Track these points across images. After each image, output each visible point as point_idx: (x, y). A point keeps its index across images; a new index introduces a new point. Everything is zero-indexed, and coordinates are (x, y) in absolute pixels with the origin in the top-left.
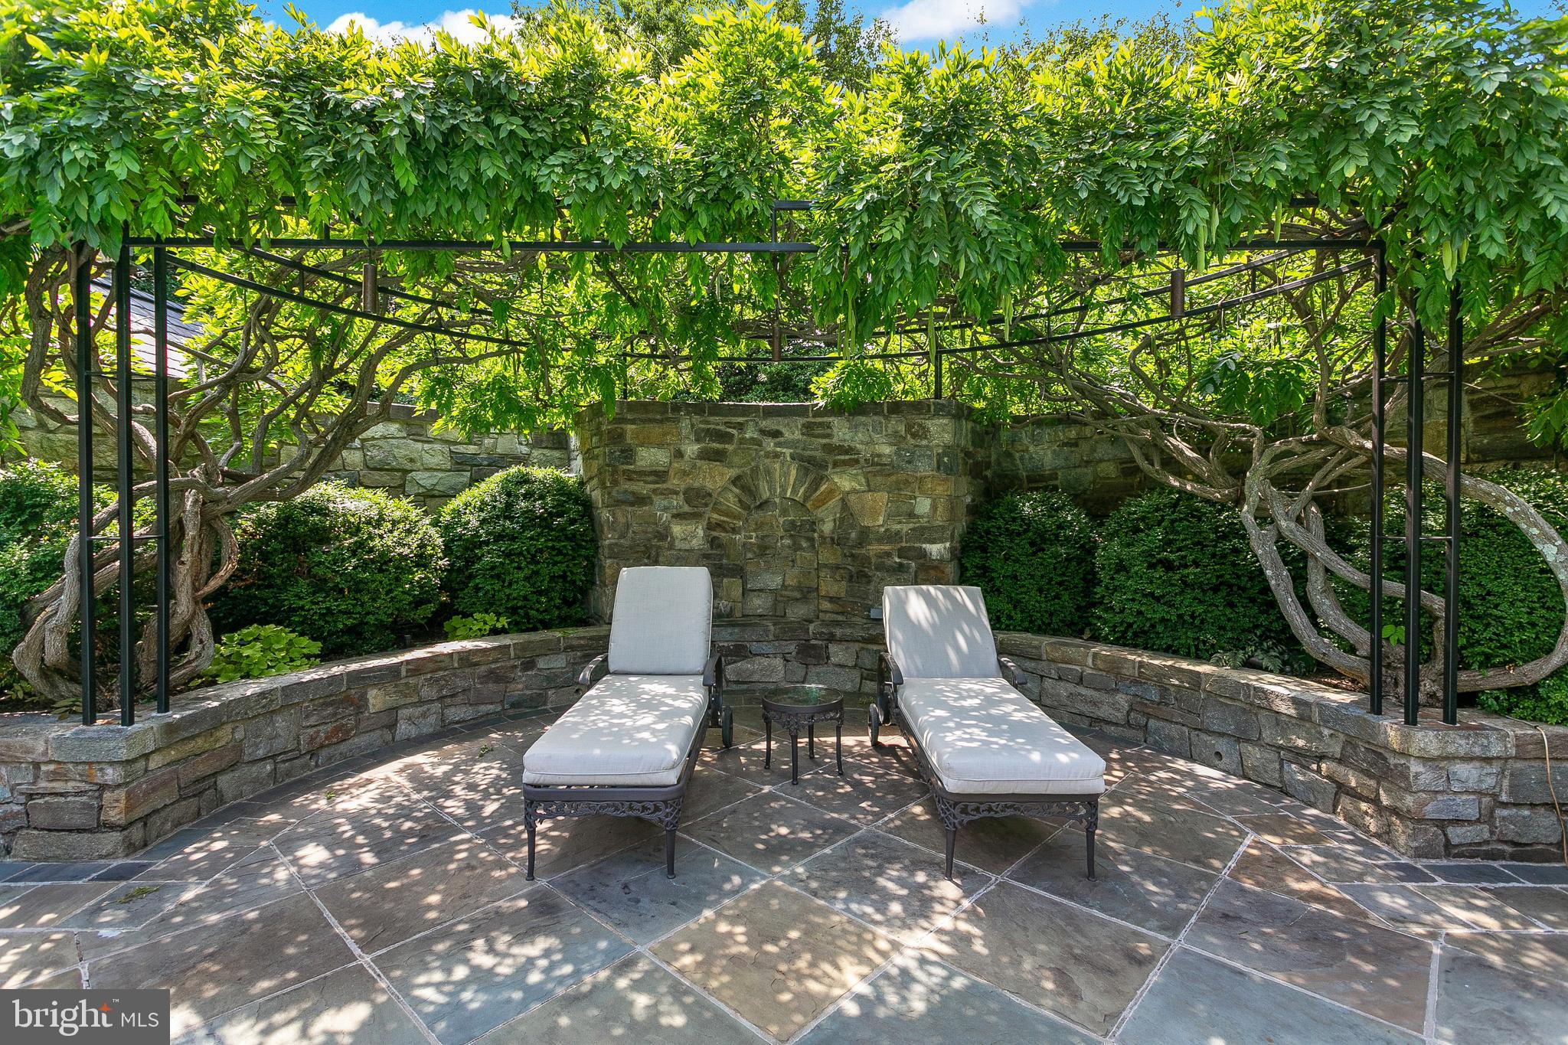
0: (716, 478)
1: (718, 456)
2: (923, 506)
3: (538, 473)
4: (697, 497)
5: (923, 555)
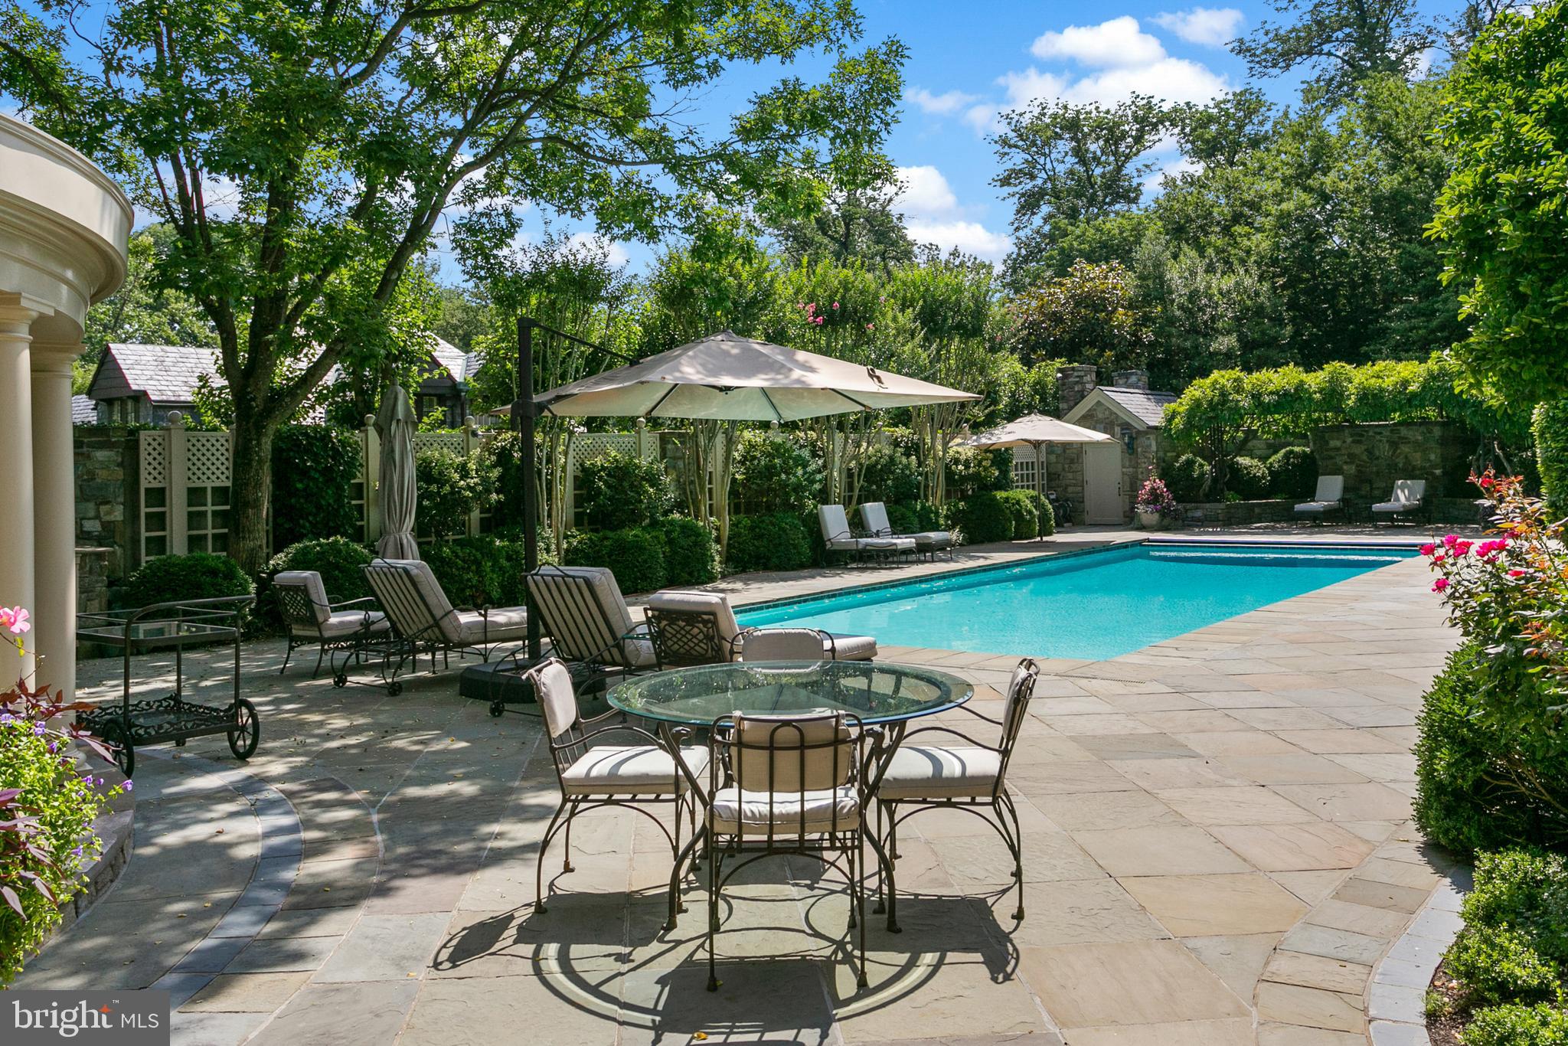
0: (1358, 450)
1: (1359, 442)
2: (1433, 457)
3: (1297, 449)
4: (1352, 457)
5: (1433, 474)
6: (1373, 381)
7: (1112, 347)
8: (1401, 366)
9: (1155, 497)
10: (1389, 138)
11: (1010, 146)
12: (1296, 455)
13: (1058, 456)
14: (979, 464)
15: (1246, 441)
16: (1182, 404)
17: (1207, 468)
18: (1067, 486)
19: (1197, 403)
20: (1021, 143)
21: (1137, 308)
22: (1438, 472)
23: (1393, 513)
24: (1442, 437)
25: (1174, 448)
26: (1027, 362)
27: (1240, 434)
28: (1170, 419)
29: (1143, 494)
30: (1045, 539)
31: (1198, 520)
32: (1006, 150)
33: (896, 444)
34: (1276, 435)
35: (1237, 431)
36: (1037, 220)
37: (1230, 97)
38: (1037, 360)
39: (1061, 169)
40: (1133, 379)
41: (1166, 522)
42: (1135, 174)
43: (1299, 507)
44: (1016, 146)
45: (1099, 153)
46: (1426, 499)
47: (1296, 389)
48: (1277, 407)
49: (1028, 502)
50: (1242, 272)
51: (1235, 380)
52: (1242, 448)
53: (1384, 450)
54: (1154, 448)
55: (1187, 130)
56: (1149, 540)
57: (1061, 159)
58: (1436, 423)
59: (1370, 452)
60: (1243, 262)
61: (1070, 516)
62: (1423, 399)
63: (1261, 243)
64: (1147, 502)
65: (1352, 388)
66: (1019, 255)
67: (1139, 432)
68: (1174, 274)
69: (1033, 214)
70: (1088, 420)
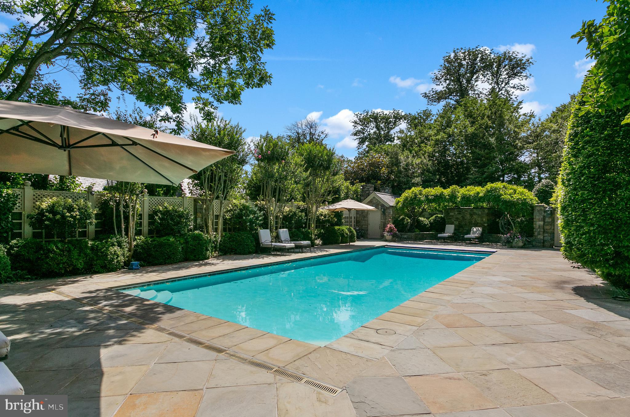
0: (459, 216)
1: (460, 214)
2: (484, 219)
3: (439, 215)
4: (457, 219)
5: (484, 225)
6: (467, 192)
7: (380, 180)
8: (476, 188)
9: (391, 230)
10: (471, 116)
11: (357, 124)
12: (439, 218)
13: (360, 215)
14: (330, 216)
15: (422, 212)
16: (401, 199)
17: (409, 221)
18: (362, 225)
19: (407, 198)
20: (360, 123)
21: (389, 168)
22: (486, 225)
23: (471, 238)
24: (488, 213)
25: (398, 214)
26: (352, 184)
27: (421, 210)
28: (397, 203)
29: (387, 229)
30: (351, 244)
31: (405, 238)
32: (356, 125)
33: (299, 208)
34: (432, 210)
35: (420, 209)
36: (364, 146)
37: (422, 112)
38: (356, 183)
39: (372, 132)
40: (387, 190)
41: (394, 239)
42: (393, 134)
43: (439, 235)
44: (359, 124)
45: (383, 127)
46: (482, 234)
47: (440, 194)
48: (433, 201)
49: (346, 230)
50: (423, 158)
51: (420, 191)
52: (421, 214)
53: (468, 216)
54: (392, 213)
55: (409, 121)
56: (387, 246)
57: (372, 129)
58: (486, 208)
59: (463, 217)
60: (423, 155)
61: (362, 236)
62: (484, 199)
63: (430, 149)
64: (388, 232)
65: (459, 195)
66: (359, 156)
67: (387, 208)
68: (402, 158)
69: (363, 144)
70: (370, 203)
